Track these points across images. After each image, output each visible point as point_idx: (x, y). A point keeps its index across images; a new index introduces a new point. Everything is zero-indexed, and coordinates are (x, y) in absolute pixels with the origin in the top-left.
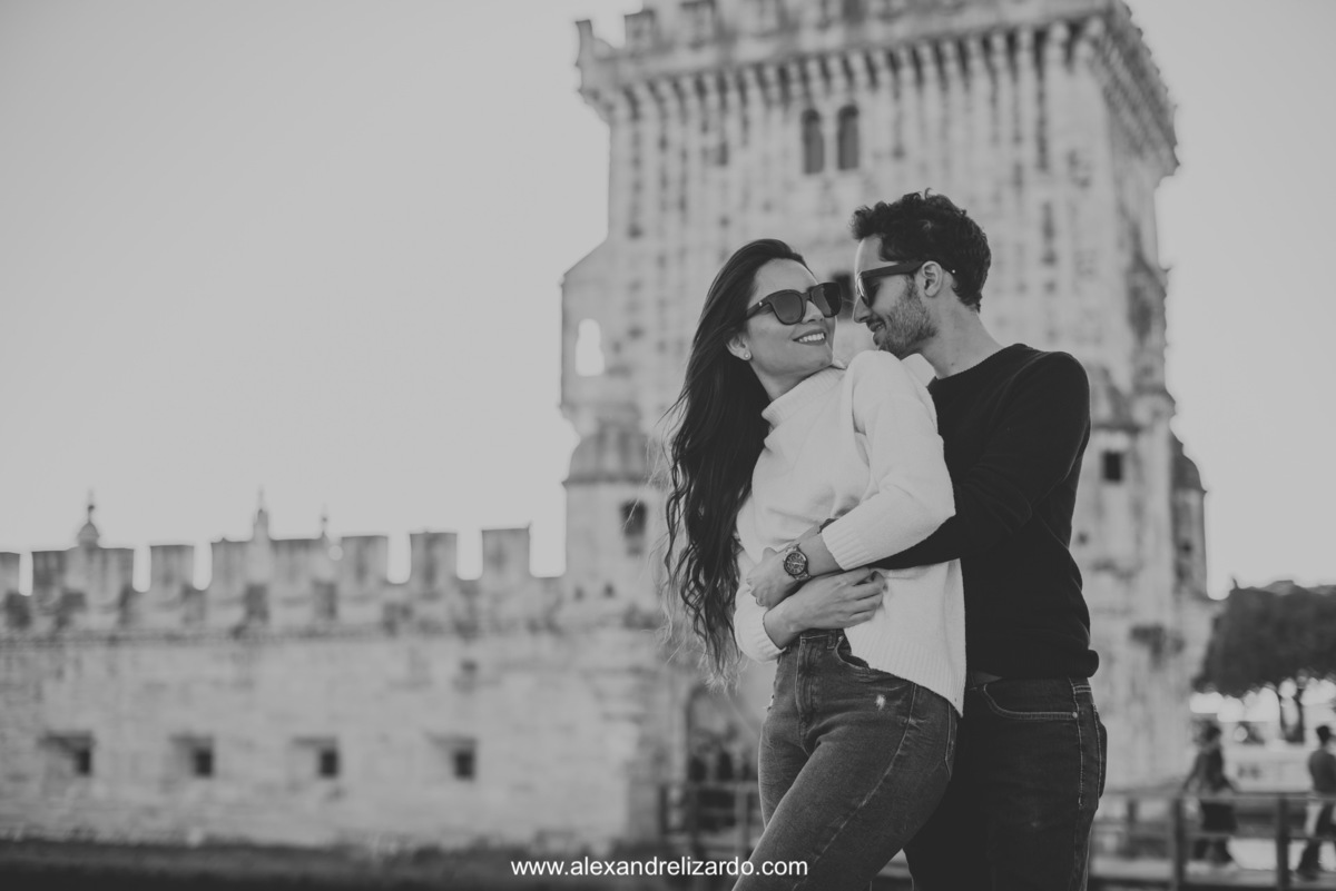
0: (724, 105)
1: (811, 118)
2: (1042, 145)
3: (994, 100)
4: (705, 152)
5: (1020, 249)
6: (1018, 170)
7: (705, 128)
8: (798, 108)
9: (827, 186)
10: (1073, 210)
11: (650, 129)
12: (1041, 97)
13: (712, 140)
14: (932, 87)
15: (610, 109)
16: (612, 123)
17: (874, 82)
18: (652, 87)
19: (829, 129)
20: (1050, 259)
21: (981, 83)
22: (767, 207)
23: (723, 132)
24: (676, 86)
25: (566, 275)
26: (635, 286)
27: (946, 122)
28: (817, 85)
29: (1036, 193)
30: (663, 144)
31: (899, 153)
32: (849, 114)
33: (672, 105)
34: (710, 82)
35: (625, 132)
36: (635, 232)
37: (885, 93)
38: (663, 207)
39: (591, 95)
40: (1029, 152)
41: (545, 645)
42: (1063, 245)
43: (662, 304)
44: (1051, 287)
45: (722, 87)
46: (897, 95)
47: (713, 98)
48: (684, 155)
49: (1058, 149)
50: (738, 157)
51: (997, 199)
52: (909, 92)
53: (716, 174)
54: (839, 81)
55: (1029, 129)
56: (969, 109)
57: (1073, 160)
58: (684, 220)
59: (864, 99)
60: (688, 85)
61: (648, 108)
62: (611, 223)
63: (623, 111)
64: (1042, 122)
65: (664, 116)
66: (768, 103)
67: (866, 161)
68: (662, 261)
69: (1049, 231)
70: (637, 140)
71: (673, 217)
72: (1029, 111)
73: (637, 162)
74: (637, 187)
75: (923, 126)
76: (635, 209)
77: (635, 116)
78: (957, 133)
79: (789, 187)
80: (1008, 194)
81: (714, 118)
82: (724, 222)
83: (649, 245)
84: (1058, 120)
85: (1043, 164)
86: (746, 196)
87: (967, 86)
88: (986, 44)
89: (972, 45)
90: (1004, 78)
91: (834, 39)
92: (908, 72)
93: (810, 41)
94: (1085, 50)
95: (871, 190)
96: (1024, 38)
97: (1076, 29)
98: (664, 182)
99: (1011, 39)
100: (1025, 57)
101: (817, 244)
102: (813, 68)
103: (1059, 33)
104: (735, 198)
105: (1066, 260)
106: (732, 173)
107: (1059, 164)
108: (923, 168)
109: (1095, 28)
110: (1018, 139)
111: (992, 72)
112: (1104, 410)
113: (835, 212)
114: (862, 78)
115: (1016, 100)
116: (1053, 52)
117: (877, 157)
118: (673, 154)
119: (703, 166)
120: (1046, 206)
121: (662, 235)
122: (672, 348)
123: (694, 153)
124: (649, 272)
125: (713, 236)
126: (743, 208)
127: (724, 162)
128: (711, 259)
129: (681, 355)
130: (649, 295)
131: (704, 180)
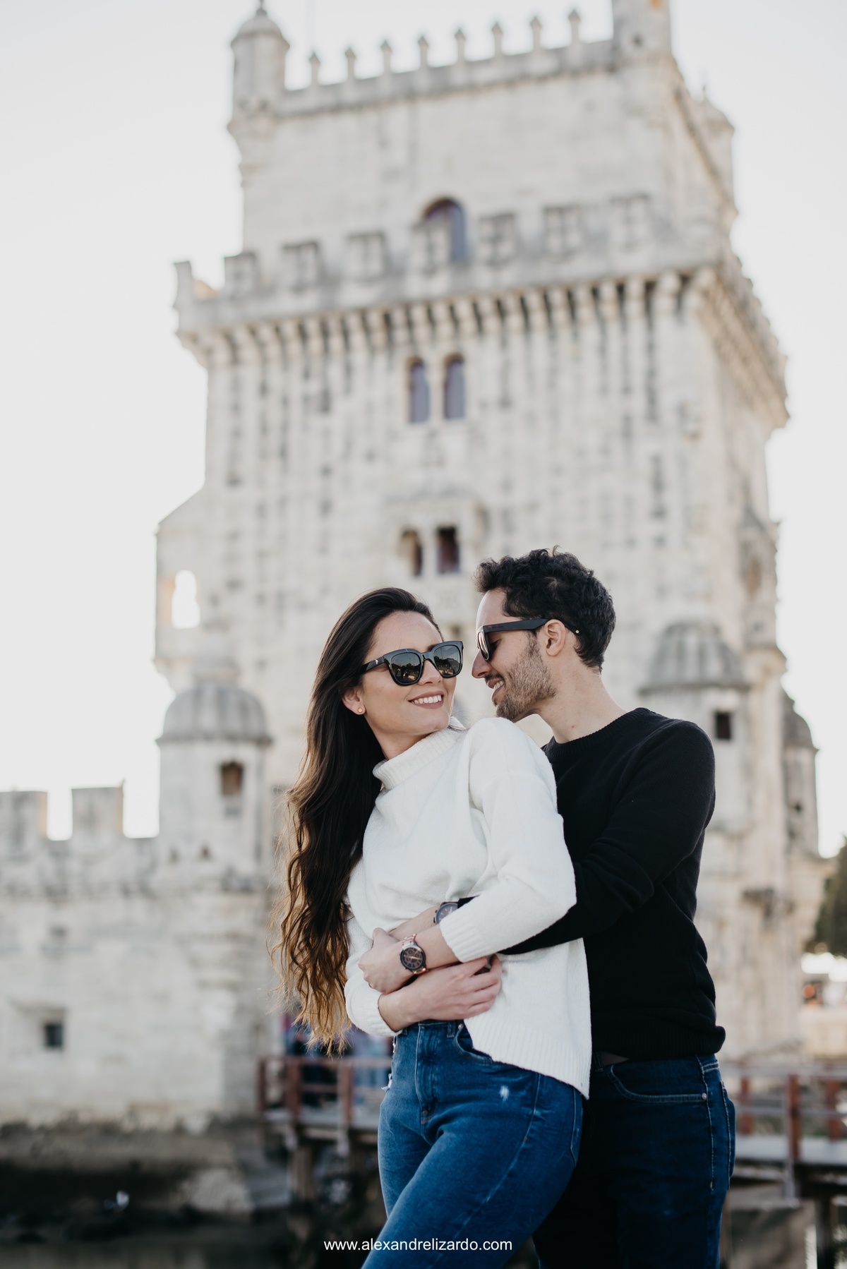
0: (326, 349)
1: (416, 365)
2: (652, 397)
3: (602, 350)
4: (306, 399)
5: (629, 502)
6: (627, 420)
7: (306, 375)
8: (402, 355)
9: (432, 435)
10: (682, 462)
11: (250, 374)
12: (651, 348)
13: (314, 387)
14: (539, 337)
15: (208, 352)
16: (211, 368)
17: (480, 329)
18: (253, 332)
19: (434, 376)
20: (659, 513)
21: (590, 333)
22: (370, 456)
23: (324, 377)
24: (277, 330)
25: (162, 523)
26: (234, 536)
27: (554, 372)
28: (422, 331)
29: (645, 447)
30: (264, 389)
31: (505, 403)
32: (454, 361)
33: (273, 350)
34: (312, 327)
35: (224, 378)
36: (234, 481)
37: (492, 342)
38: (263, 455)
39: (190, 338)
40: (638, 404)
41: (139, 909)
42: (672, 499)
43: (262, 555)
44: (660, 541)
45: (325, 333)
46: (504, 343)
47: (315, 344)
48: (285, 402)
49: (668, 400)
50: (338, 405)
51: (605, 451)
52: (516, 341)
53: (317, 422)
54: (445, 328)
55: (638, 380)
56: (577, 359)
57: (682, 411)
58: (285, 469)
59: (470, 347)
60: (290, 329)
61: (249, 353)
62: (209, 471)
63: (222, 355)
64: (651, 374)
65: (264, 361)
66: (372, 349)
67: (473, 411)
68: (261, 511)
69: (658, 485)
70: (236, 386)
71: (274, 464)
72: (638, 362)
73: (236, 408)
74: (237, 434)
75: (530, 375)
76: (234, 457)
77: (235, 360)
78: (565, 382)
79: (393, 436)
80: (617, 446)
81: (316, 365)
82: (326, 471)
83: (249, 494)
84: (667, 372)
85: (652, 416)
86: (349, 444)
87: (576, 336)
88: (595, 293)
89: (582, 295)
90: (614, 328)
91: (440, 285)
92: (515, 320)
93: (415, 287)
94: (693, 300)
95: (476, 438)
96: (635, 289)
97: (685, 279)
98: (264, 429)
99: (621, 289)
100: (634, 306)
101: (422, 495)
102: (419, 314)
103: (669, 283)
104: (337, 445)
105: (675, 514)
106: (336, 420)
107: (668, 417)
108: (531, 418)
109: (705, 279)
110: (627, 390)
111: (602, 321)
112: (714, 668)
113: (440, 462)
114: (468, 325)
115: (625, 350)
116: (663, 302)
117: (484, 406)
118: (274, 401)
119: (305, 413)
120: (655, 459)
121: (261, 484)
122: (270, 600)
123: (295, 399)
124: (248, 522)
125: (314, 486)
126: (346, 456)
127: (326, 409)
128: (313, 508)
129: (281, 608)
130: (247, 545)
131: (304, 427)
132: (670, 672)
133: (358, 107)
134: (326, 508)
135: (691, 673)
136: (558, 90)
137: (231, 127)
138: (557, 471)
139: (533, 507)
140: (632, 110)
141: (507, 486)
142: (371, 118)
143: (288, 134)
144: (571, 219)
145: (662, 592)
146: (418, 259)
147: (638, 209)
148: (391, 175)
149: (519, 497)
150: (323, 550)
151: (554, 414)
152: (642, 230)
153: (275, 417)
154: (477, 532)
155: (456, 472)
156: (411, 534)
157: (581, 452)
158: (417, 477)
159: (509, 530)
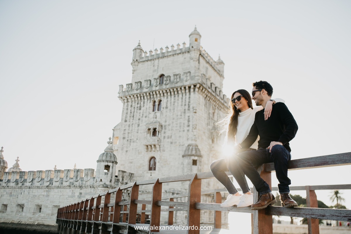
0: (141, 99)
1: (155, 102)
2: (189, 107)
3: (182, 98)
4: (137, 107)
5: (184, 124)
6: (185, 110)
7: (138, 104)
8: (152, 100)
9: (155, 113)
10: (193, 117)
11: (130, 104)
12: (189, 98)
13: (139, 105)
14: (173, 96)
16: (124, 104)
17: (164, 96)
18: (130, 97)
19: (157, 103)
20: (189, 126)
21: (180, 96)
22: (146, 117)
25: (114, 128)
26: (125, 130)
27: (174, 102)
28: (155, 96)
29: (187, 115)
30: (131, 106)
31: (167, 108)
32: (160, 101)
33: (133, 100)
34: (139, 96)
35: (126, 104)
36: (126, 121)
37: (166, 97)
38: (130, 117)
39: (121, 98)
40: (187, 107)
42: (191, 123)
44: (188, 130)
45: (141, 97)
47: (139, 98)
48: (134, 108)
49: (191, 107)
50: (142, 109)
51: (181, 115)
52: (169, 97)
53: (139, 111)
54: (158, 95)
55: (187, 103)
56: (178, 100)
57: (193, 108)
59: (162, 99)
60: (135, 96)
61: (130, 100)
62: (122, 119)
63: (126, 101)
64: (189, 102)
66: (148, 99)
68: (129, 126)
69: (189, 121)
71: (132, 118)
72: (187, 100)
73: (127, 109)
74: (127, 113)
75: (171, 103)
76: (126, 117)
77: (128, 102)
78: (176, 104)
79: (150, 113)
80: (183, 114)
81: (139, 102)
82: (139, 119)
83: (128, 123)
84: (192, 102)
85: (189, 110)
86: (143, 115)
87: (178, 96)
88: (181, 88)
89: (179, 89)
90: (184, 95)
91: (157, 88)
92: (169, 94)
93: (154, 88)
94: (197, 89)
95: (162, 113)
96: (187, 88)
97: (195, 86)
98: (131, 112)
99: (185, 88)
100: (187, 91)
101: (152, 123)
102: (154, 93)
103: (192, 87)
104: (141, 115)
105: (191, 126)
106: (141, 111)
107: (191, 109)
108: (170, 110)
109: (198, 86)
110: (185, 105)
111: (182, 93)
112: (194, 152)
113: (156, 118)
114: (162, 95)
115: (186, 98)
116: (192, 90)
117: (163, 108)
118: (133, 108)
119: (137, 110)
120: (189, 116)
121: (130, 122)
122: (129, 141)
123: (136, 108)
124: (127, 128)
125: (137, 121)
126: (142, 117)
127: (140, 109)
128: (136, 125)
129: (130, 142)
130: (127, 132)
131: (137, 112)
132: (187, 153)
133: (151, 60)
134: (139, 125)
135: (190, 153)
136: (180, 56)
137: (132, 64)
138: (174, 119)
139: (169, 125)
140: (191, 59)
141: (166, 121)
142: (152, 62)
143: (140, 65)
144: (178, 76)
145: (188, 139)
146: (155, 84)
147: (188, 74)
148: (154, 71)
149: (167, 123)
150: (138, 132)
151: (174, 109)
152: (188, 78)
153: (133, 111)
154: (160, 129)
155: (158, 119)
156: (149, 129)
157: (177, 116)
158: (152, 120)
159: (165, 129)
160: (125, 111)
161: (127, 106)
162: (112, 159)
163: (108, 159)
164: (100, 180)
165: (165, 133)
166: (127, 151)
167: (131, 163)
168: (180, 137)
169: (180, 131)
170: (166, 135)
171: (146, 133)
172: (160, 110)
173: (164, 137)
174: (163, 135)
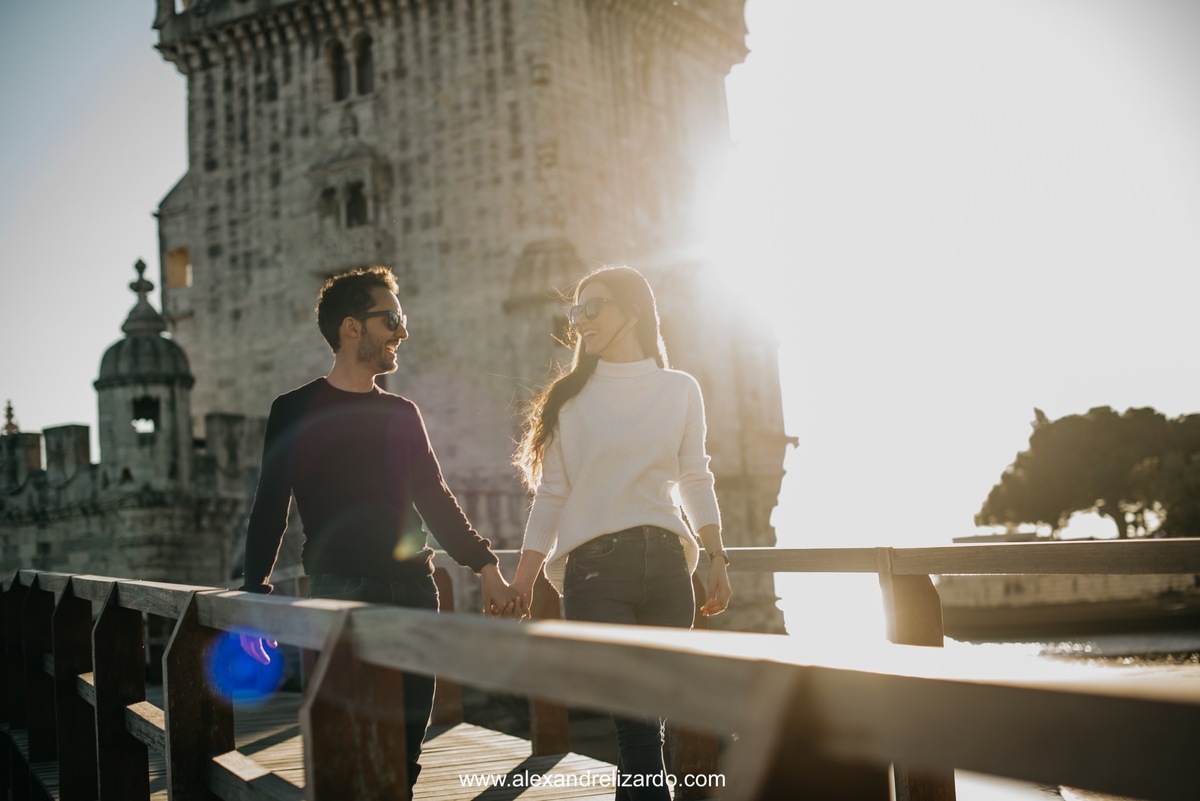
0: (269, 45)
1: (337, 50)
2: (508, 52)
3: (471, 16)
4: (258, 88)
5: (494, 145)
6: (490, 74)
7: (257, 69)
8: (326, 43)
9: (350, 106)
10: (533, 106)
11: (218, 74)
12: (506, 8)
13: (263, 78)
16: (190, 74)
17: (379, 12)
18: (213, 37)
19: (351, 56)
20: (517, 153)
22: (305, 132)
23: (271, 69)
24: (231, 33)
25: (163, 205)
26: (213, 210)
27: (435, 40)
29: (505, 97)
30: (228, 85)
31: (401, 72)
32: (366, 42)
33: (231, 51)
34: (254, 26)
35: (200, 79)
36: (211, 165)
37: (389, 21)
38: (230, 140)
39: (168, 50)
40: (498, 59)
42: (526, 138)
43: (233, 223)
44: (518, 177)
45: (266, 31)
46: (398, 21)
47: (261, 41)
48: (244, 92)
50: (283, 92)
51: (475, 104)
52: (407, 17)
53: (267, 108)
54: (353, 15)
55: (498, 39)
56: (452, 26)
57: (530, 60)
58: (246, 151)
59: (374, 29)
60: (239, 31)
61: (215, 56)
62: (192, 158)
63: (196, 61)
64: (508, 32)
65: (227, 61)
66: (302, 40)
67: (378, 83)
68: (231, 187)
69: (515, 127)
70: (209, 84)
71: (239, 146)
72: (498, 23)
73: (210, 103)
74: (211, 125)
75: (418, 46)
76: (210, 144)
77: (207, 64)
78: (444, 48)
79: (321, 112)
80: (484, 99)
81: (264, 60)
82: (275, 148)
83: (222, 174)
84: (520, 29)
85: (509, 68)
86: (289, 122)
87: (451, 5)
95: (380, 106)
98: (230, 118)
101: (337, 158)
102: (331, 6)
104: (282, 126)
105: (529, 151)
106: (280, 106)
107: (522, 68)
108: (420, 83)
110: (490, 49)
112: (556, 282)
113: (355, 131)
114: (370, 9)
117: (385, 77)
118: (236, 93)
119: (258, 100)
120: (513, 106)
121: (230, 164)
122: (241, 261)
123: (251, 90)
124: (223, 198)
125: (267, 161)
126: (288, 134)
127: (273, 96)
128: (266, 181)
129: (248, 266)
130: (223, 217)
131: (259, 113)
132: (521, 290)
134: (276, 179)
135: (537, 288)
138: (441, 126)
139: (423, 159)
141: (404, 144)
145: (521, 220)
149: (413, 152)
150: (276, 215)
151: (436, 77)
153: (237, 108)
154: (383, 186)
155: (366, 137)
156: (329, 193)
157: (457, 107)
158: (337, 144)
159: (407, 181)
160: (201, 116)
161: (209, 86)
162: (166, 367)
163: (145, 368)
164: (119, 474)
165: (406, 201)
166: (236, 315)
167: (265, 368)
168: (482, 212)
169: (478, 185)
170: (417, 210)
171: (315, 215)
172: (371, 89)
173: (408, 224)
174: (399, 213)
